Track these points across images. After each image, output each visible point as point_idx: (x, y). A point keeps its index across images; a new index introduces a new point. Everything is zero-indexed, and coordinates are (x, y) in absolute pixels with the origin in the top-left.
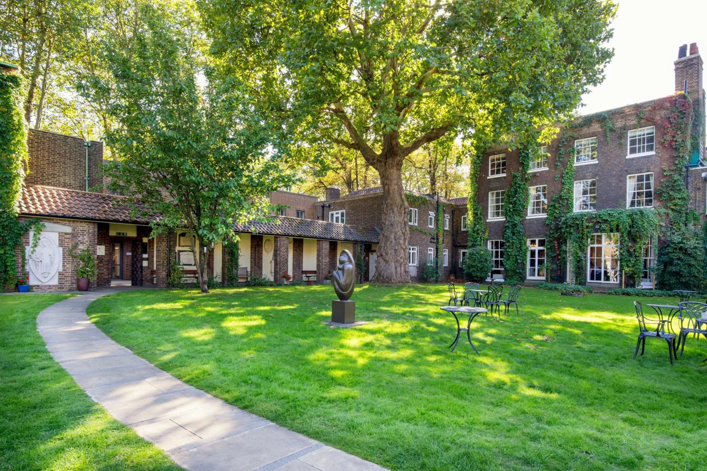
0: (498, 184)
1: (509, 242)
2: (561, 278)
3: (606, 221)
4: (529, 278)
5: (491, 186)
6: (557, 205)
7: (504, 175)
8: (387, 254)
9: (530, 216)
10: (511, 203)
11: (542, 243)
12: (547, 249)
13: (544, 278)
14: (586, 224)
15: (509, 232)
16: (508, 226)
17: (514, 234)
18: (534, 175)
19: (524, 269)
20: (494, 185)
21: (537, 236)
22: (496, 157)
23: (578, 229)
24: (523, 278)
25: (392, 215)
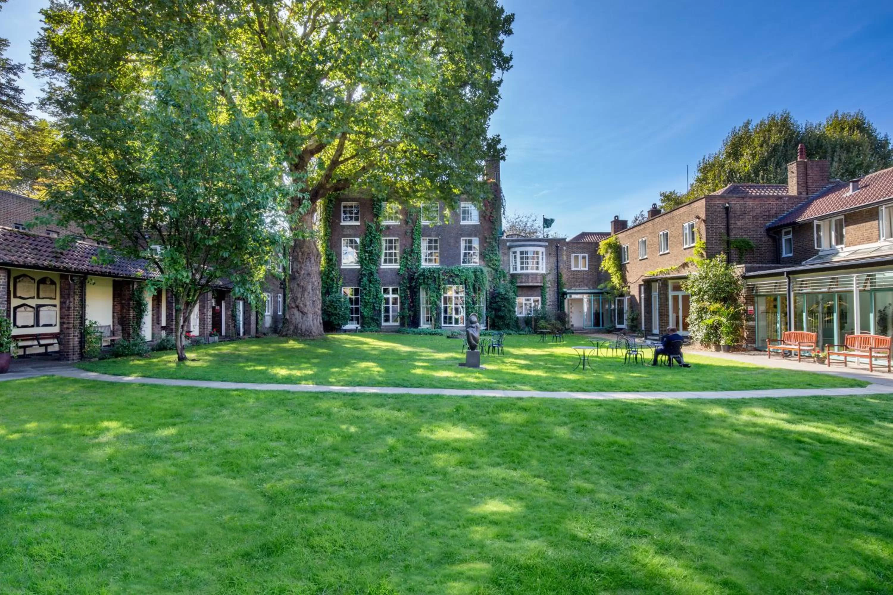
0: (352, 232)
1: (365, 289)
2: (415, 323)
3: (457, 275)
4: (384, 324)
5: (345, 233)
6: (409, 258)
7: (358, 223)
8: (305, 306)
9: (384, 266)
10: (366, 252)
11: (394, 291)
12: (401, 297)
13: (398, 324)
14: (442, 277)
15: (365, 279)
16: (365, 275)
17: (370, 282)
18: (388, 227)
19: (380, 315)
20: (348, 232)
21: (391, 284)
22: (348, 204)
23: (435, 281)
24: (379, 325)
25: (308, 264)
